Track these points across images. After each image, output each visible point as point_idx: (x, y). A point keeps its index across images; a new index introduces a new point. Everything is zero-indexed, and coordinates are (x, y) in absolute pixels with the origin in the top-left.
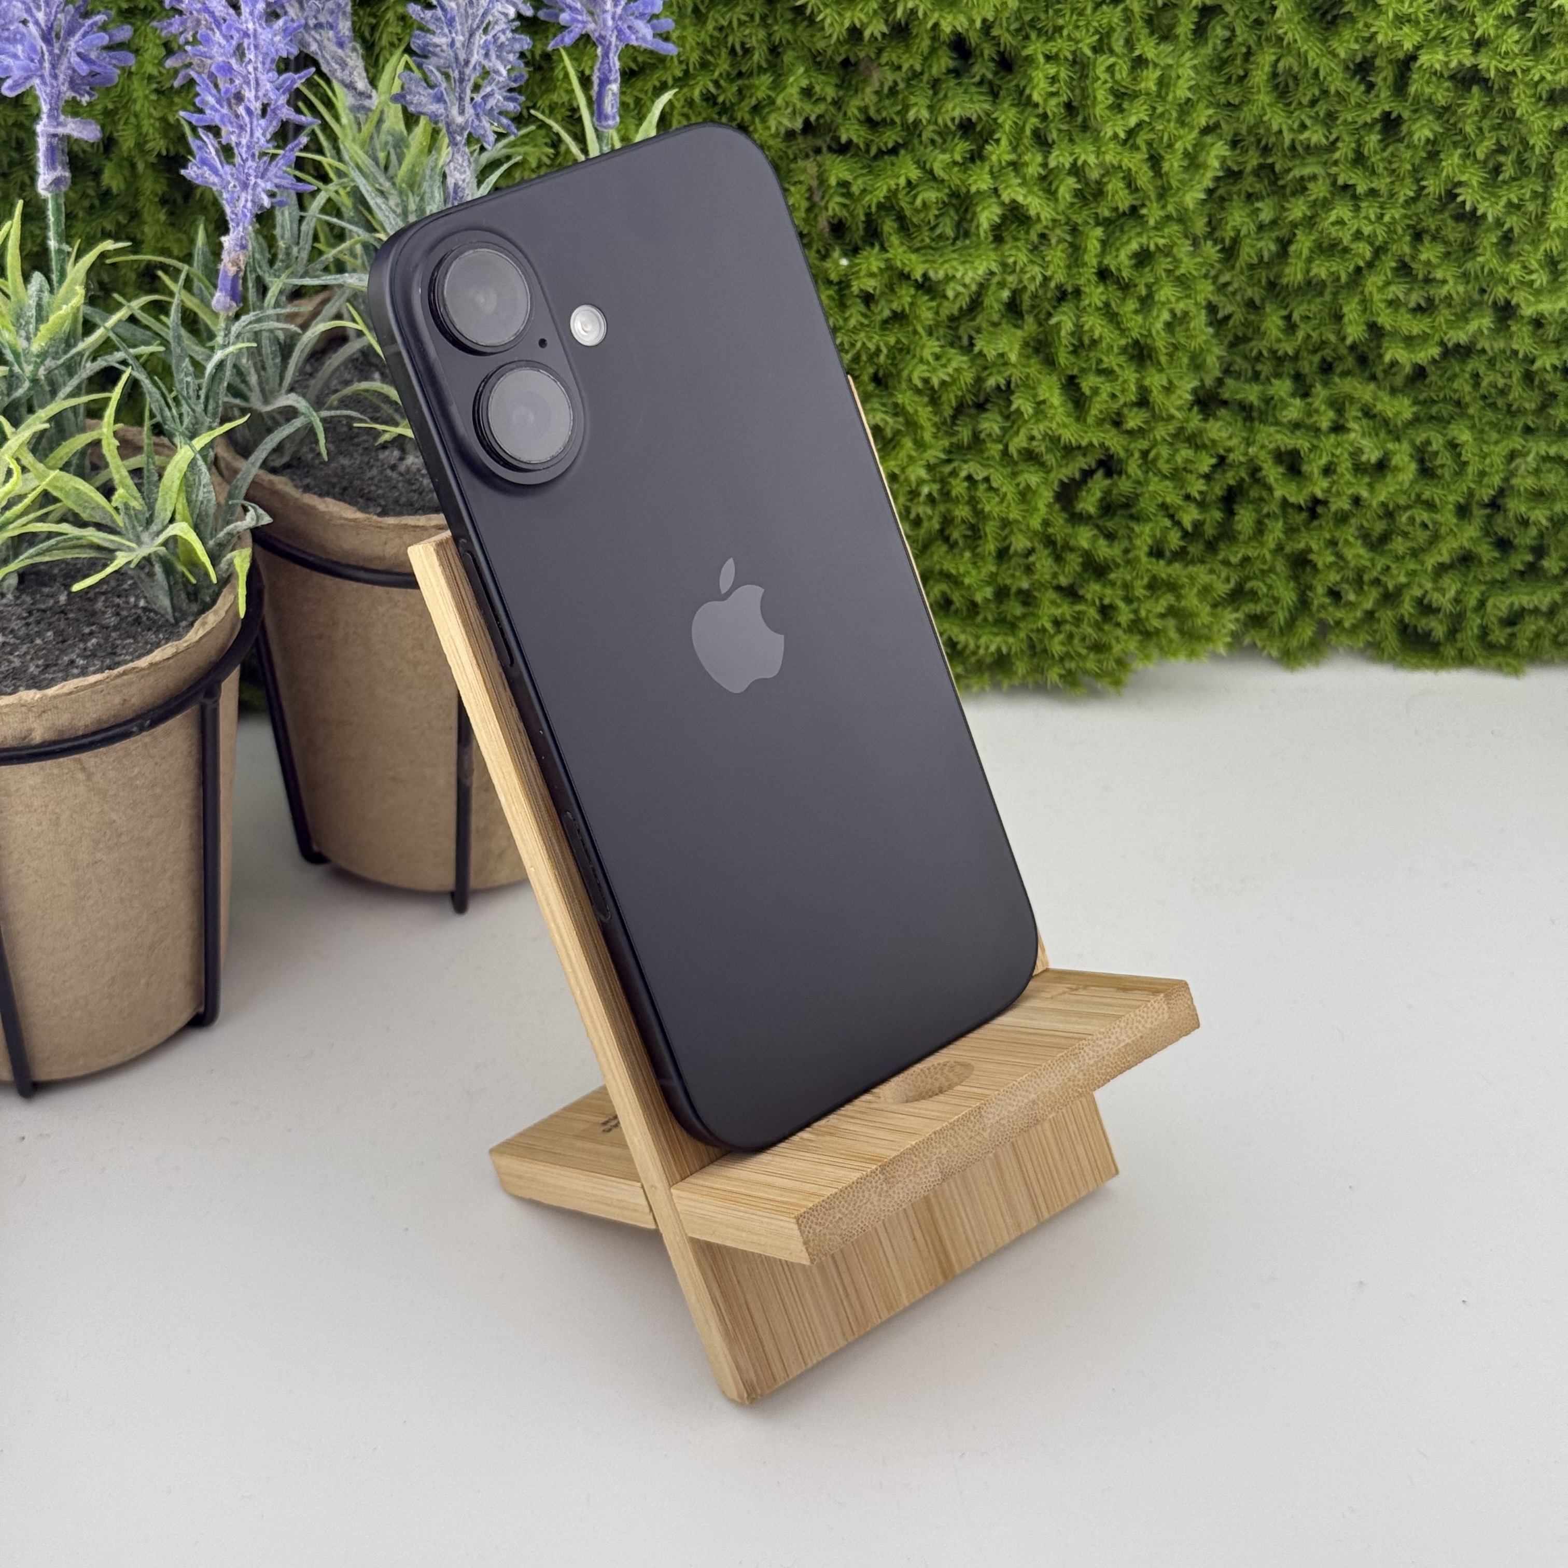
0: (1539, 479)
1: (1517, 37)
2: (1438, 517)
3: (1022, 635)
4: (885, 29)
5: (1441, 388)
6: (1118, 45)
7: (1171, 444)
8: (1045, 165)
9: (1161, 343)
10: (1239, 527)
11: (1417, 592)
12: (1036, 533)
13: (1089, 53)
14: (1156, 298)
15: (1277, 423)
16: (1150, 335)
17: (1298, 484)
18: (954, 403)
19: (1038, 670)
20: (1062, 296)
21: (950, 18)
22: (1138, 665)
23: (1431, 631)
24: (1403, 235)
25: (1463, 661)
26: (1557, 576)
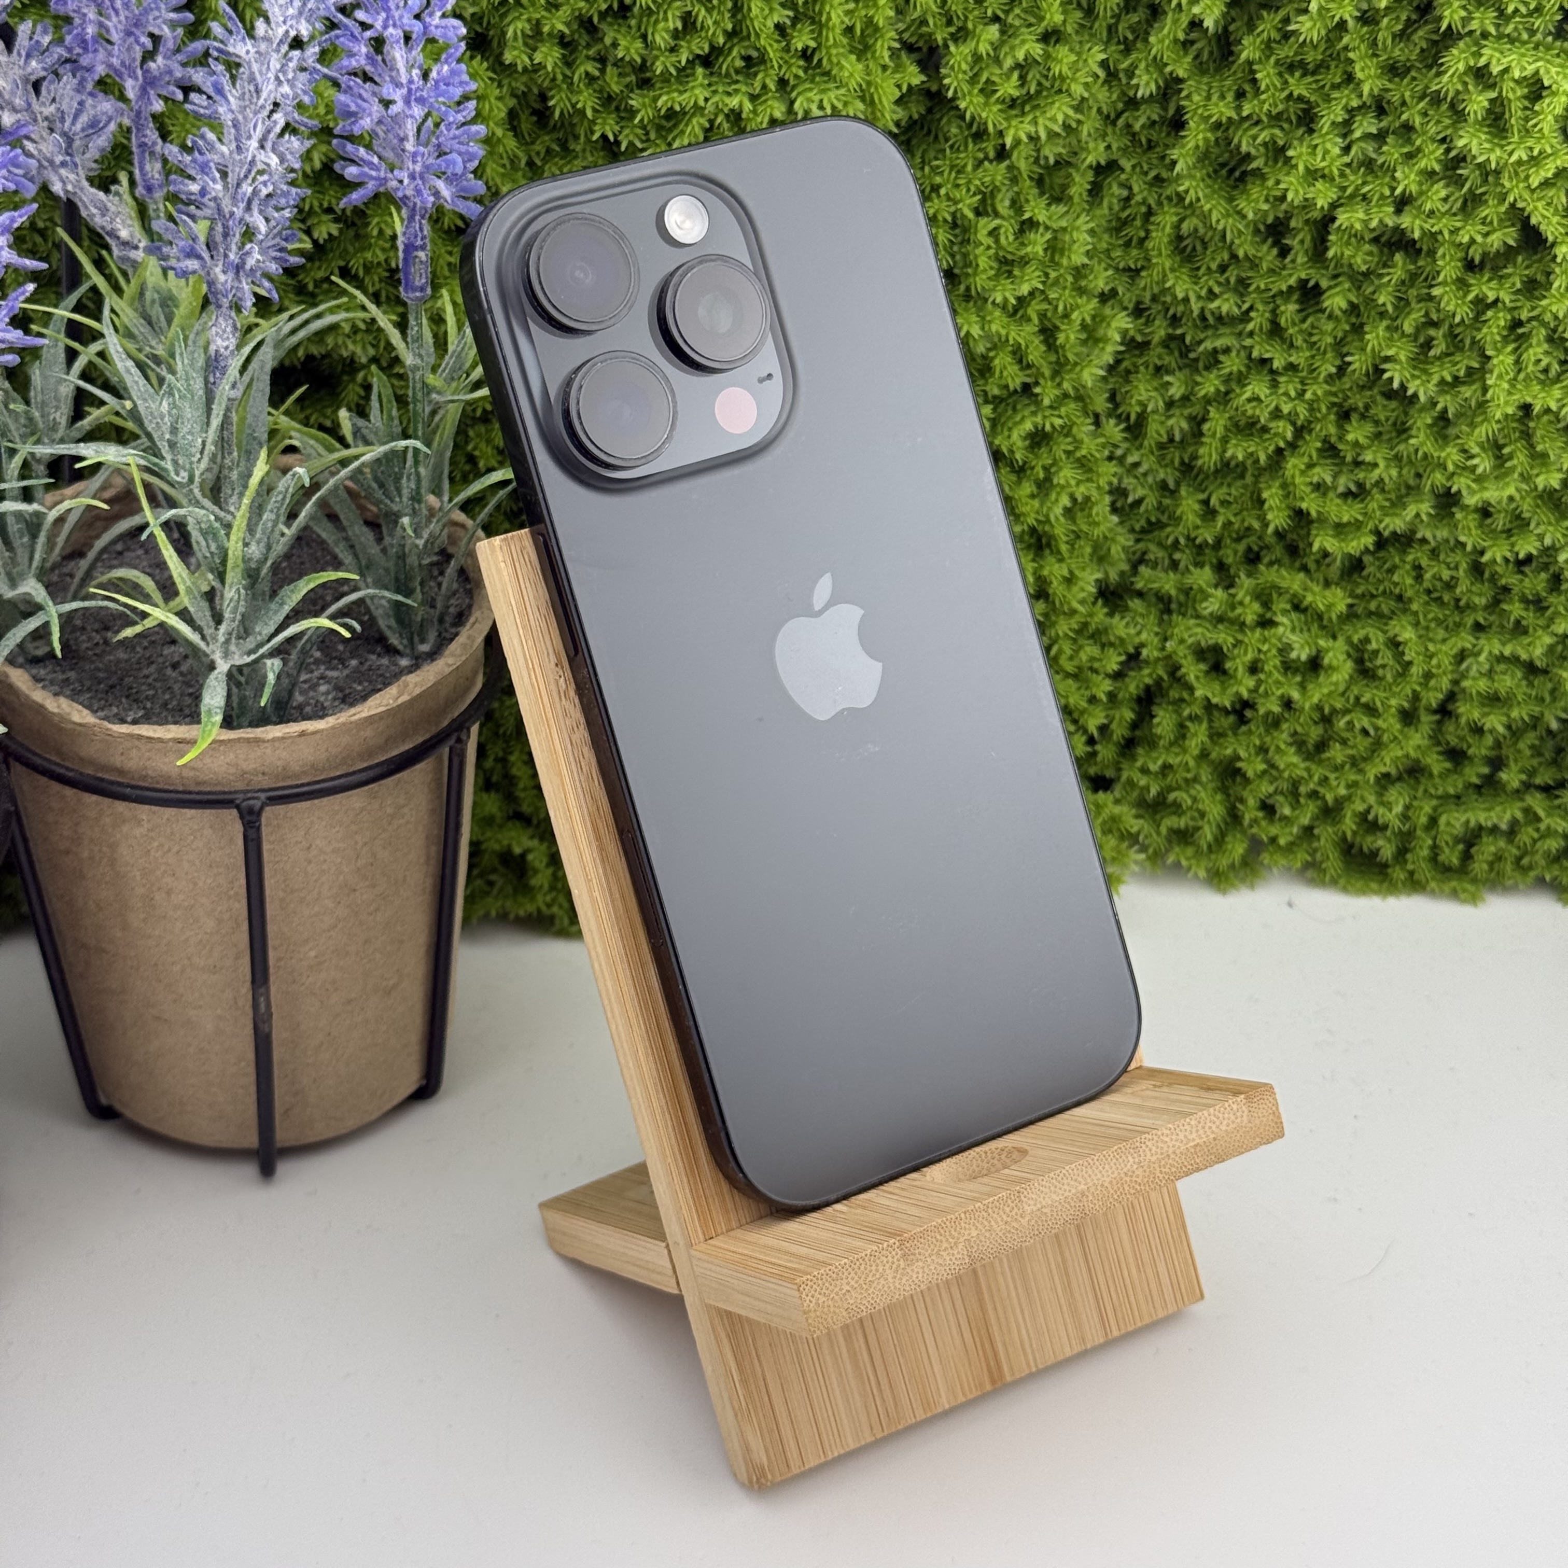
0: (1493, 681)
2: (1380, 722)
5: (1380, 581)
6: (1003, 205)
7: (1075, 641)
9: (1060, 530)
10: (1158, 731)
11: (1360, 807)
14: (1055, 481)
15: (1198, 616)
16: (1048, 521)
17: (1222, 683)
23: (1378, 850)
24: (1329, 414)
25: (1414, 885)
26: (1518, 791)
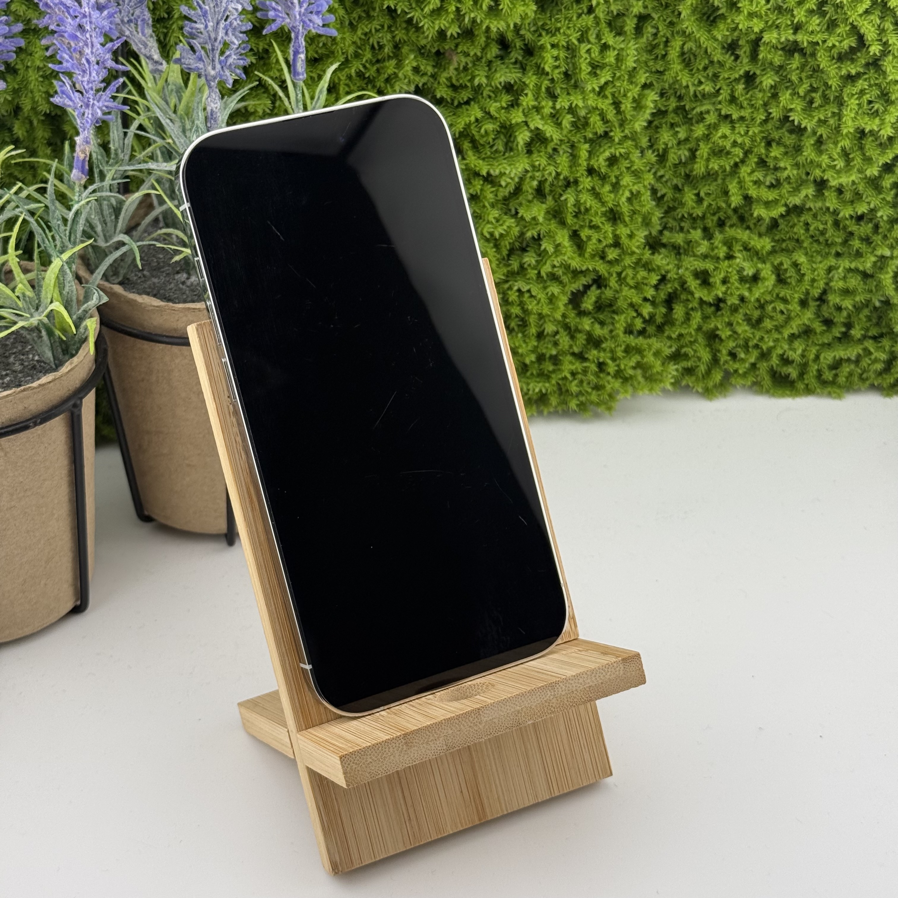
0: (846, 282)
1: (818, 21)
2: (789, 307)
3: (554, 382)
4: (459, 31)
5: (787, 232)
6: (592, 38)
7: (634, 268)
8: (554, 108)
9: (625, 209)
10: (676, 316)
11: (780, 351)
12: (559, 322)
13: (576, 42)
14: (622, 183)
15: (695, 256)
16: (619, 205)
17: (708, 290)
18: (508, 247)
19: (564, 402)
20: (568, 184)
21: (495, 23)
22: (620, 397)
23: (789, 374)
24: (760, 143)
25: (809, 391)
26: (859, 340)
